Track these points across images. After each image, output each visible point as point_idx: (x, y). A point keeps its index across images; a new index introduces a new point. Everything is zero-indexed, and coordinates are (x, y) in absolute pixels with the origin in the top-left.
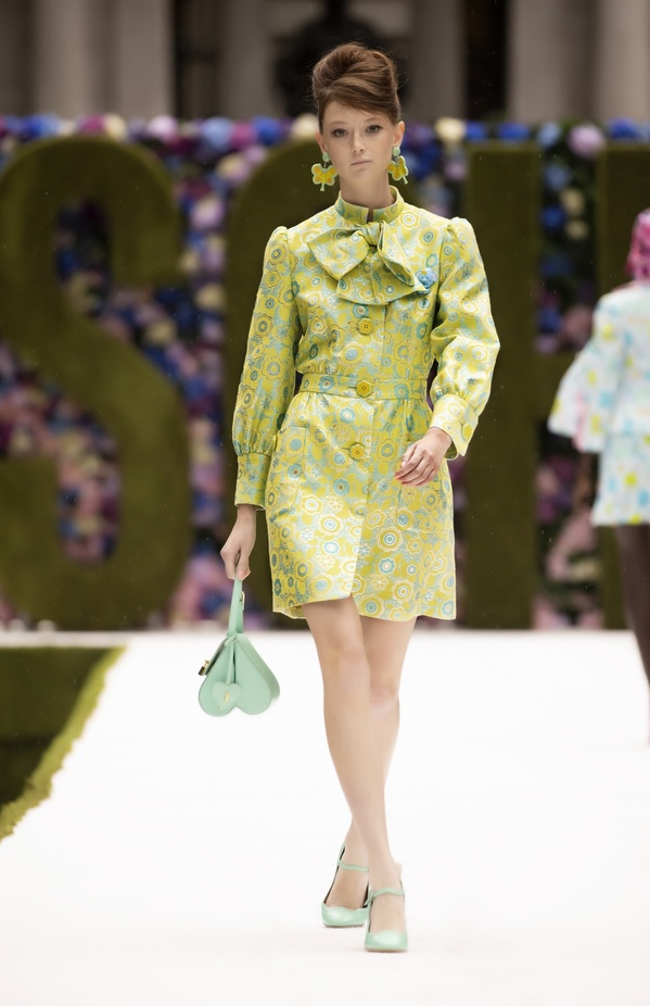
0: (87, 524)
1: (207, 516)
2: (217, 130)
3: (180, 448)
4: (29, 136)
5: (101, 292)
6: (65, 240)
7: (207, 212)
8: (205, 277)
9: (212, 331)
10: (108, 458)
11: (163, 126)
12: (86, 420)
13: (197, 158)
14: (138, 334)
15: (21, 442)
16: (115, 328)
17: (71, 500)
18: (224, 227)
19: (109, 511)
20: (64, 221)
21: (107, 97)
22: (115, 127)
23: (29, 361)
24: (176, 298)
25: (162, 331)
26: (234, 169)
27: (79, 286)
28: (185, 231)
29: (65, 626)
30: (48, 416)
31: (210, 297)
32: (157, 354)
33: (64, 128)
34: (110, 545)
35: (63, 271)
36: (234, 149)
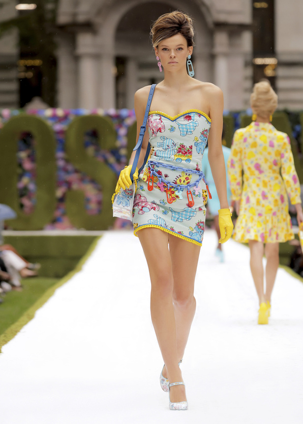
0: (93, 206)
2: (124, 112)
4: (77, 115)
5: (97, 150)
6: (87, 139)
7: (123, 132)
8: (122, 147)
9: (124, 160)
10: (100, 190)
11: (112, 111)
12: (93, 181)
13: (120, 119)
14: (106, 161)
15: (75, 186)
16: (100, 159)
17: (88, 201)
19: (99, 203)
20: (88, 134)
22: (101, 112)
23: (78, 167)
24: (115, 152)
25: (112, 160)
26: (129, 121)
27: (91, 150)
28: (116, 136)
30: (82, 180)
31: (123, 152)
32: (111, 166)
33: (86, 111)
34: (100, 211)
35: (86, 145)
36: (129, 116)
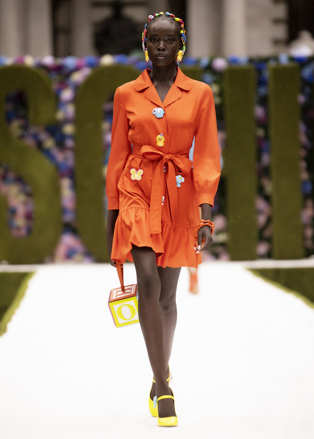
0: (20, 221)
1: (69, 218)
2: (70, 62)
3: (57, 190)
5: (25, 127)
6: (10, 107)
8: (66, 121)
9: (69, 143)
10: (29, 195)
11: (48, 60)
12: (20, 180)
13: (62, 73)
14: (40, 145)
16: (29, 142)
17: (13, 212)
18: (75, 101)
19: (29, 216)
20: (9, 99)
21: (25, 48)
22: (29, 61)
24: (54, 130)
25: (49, 143)
26: (78, 77)
27: (15, 126)
28: (58, 103)
29: (13, 262)
30: (4, 178)
31: (69, 129)
32: (47, 152)
33: (9, 61)
34: (29, 231)
35: (9, 119)
36: (77, 69)
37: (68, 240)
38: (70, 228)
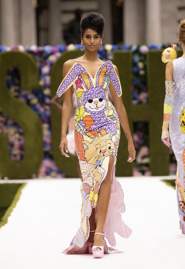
0: (16, 151)
1: (47, 149)
2: (48, 49)
3: (40, 131)
5: (19, 91)
6: (9, 78)
7: (46, 70)
8: (46, 86)
9: (48, 101)
10: (21, 134)
11: (34, 48)
12: (15, 125)
13: (43, 56)
14: (28, 102)
16: (22, 100)
18: (50, 74)
19: (21, 148)
20: (9, 73)
22: (22, 49)
24: (38, 92)
25: (35, 101)
26: (53, 58)
27: (13, 90)
28: (40, 74)
29: (11, 178)
30: (5, 124)
31: (47, 92)
32: (33, 107)
33: (8, 49)
34: (22, 157)
35: (9, 86)
36: (52, 53)
37: (47, 163)
38: (48, 155)
